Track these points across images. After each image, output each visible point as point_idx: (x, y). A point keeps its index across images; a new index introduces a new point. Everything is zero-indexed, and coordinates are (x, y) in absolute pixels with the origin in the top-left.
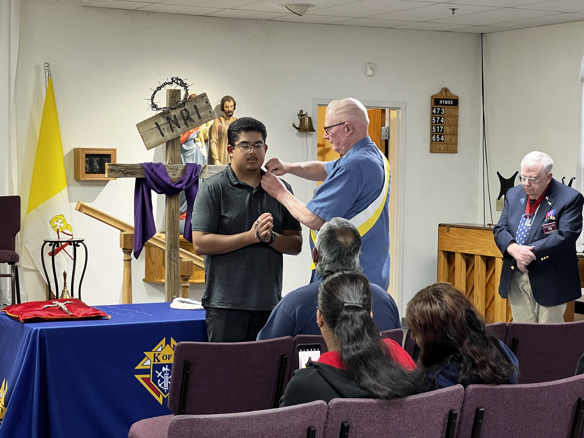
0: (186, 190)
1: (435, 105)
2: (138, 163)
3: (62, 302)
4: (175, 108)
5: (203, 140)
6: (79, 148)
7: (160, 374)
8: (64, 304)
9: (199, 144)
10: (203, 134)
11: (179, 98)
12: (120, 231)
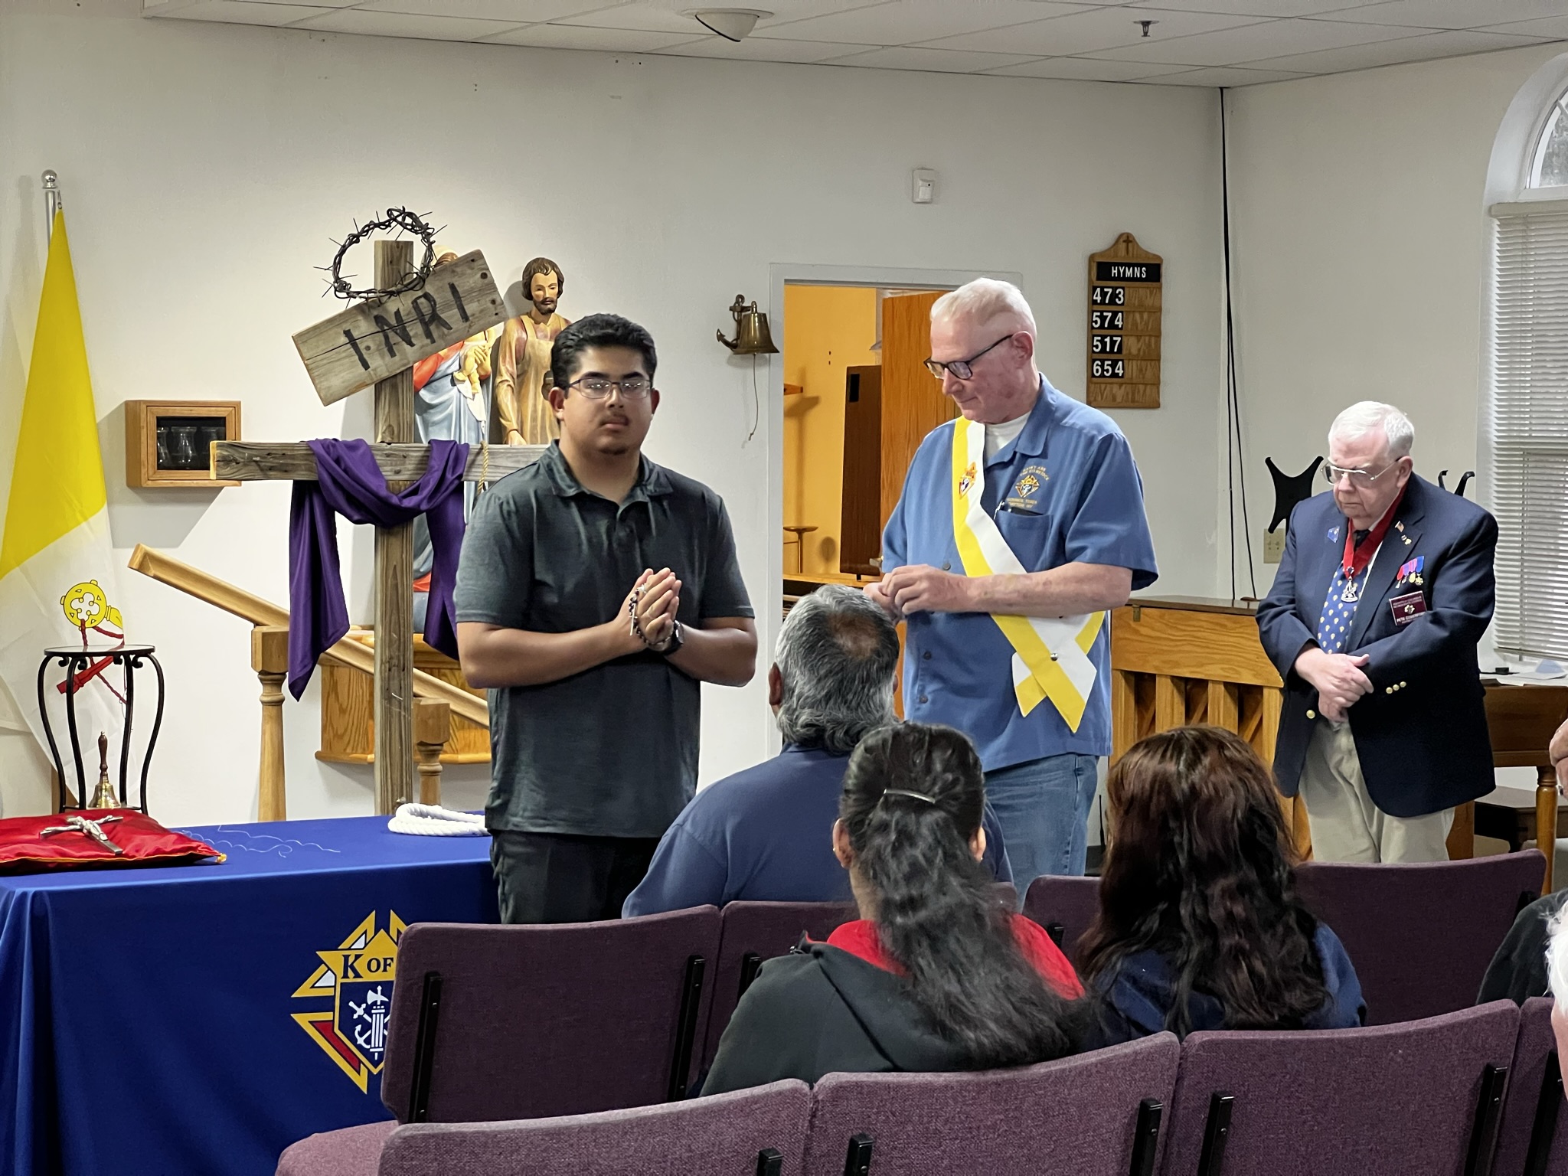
0: (428, 512)
1: (1098, 279)
2: (297, 442)
3: (93, 819)
4: (399, 293)
5: (476, 377)
6: (140, 401)
7: (360, 1011)
8: (99, 824)
9: (465, 388)
10: (476, 361)
11: (408, 265)
12: (252, 625)
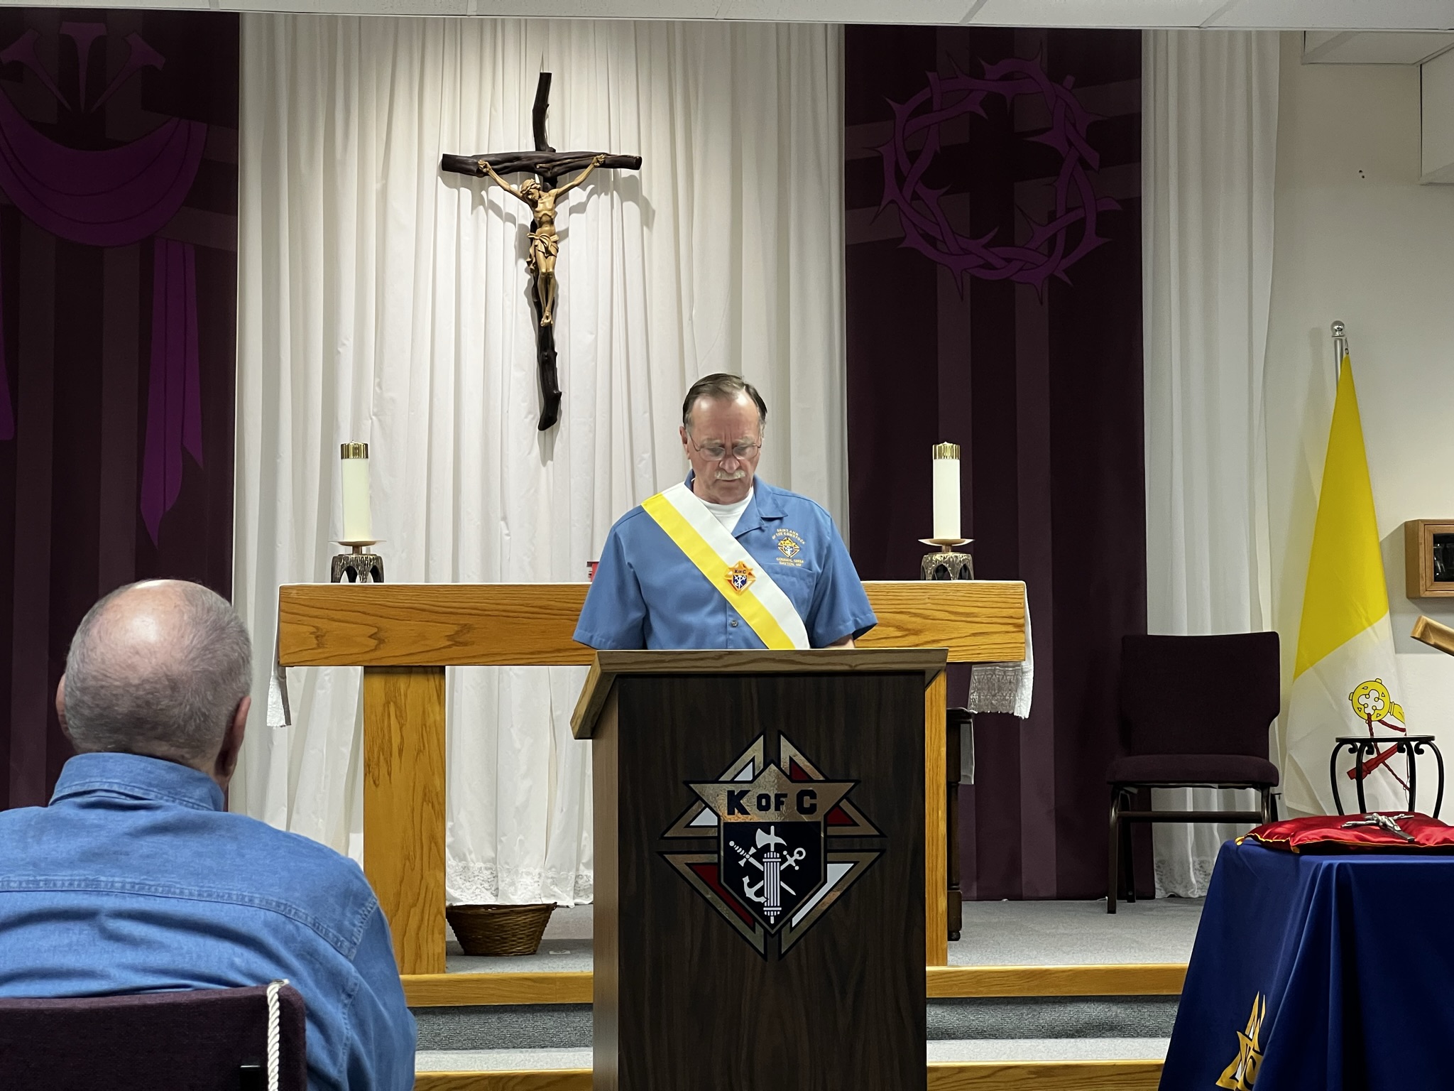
3: (1388, 816)
6: (1418, 520)
8: (1394, 820)
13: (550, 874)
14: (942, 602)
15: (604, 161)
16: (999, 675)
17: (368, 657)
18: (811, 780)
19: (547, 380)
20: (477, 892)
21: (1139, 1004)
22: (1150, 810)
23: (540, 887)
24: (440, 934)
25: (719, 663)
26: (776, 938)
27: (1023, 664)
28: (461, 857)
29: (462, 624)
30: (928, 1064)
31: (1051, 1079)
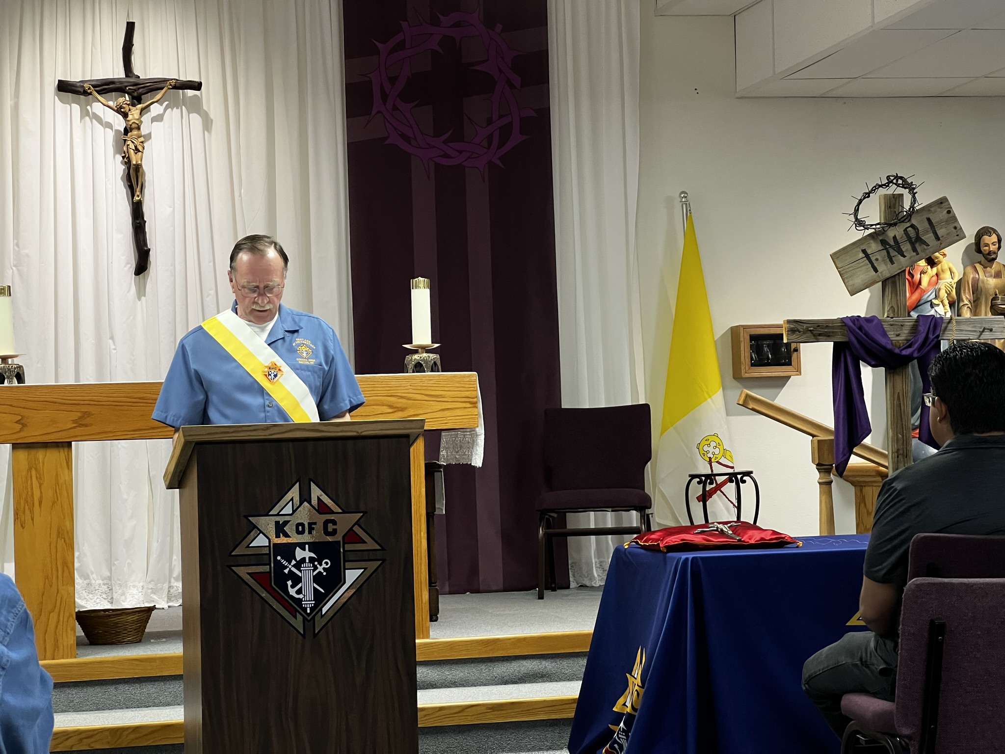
2: (836, 318)
4: (895, 224)
5: (946, 302)
6: (739, 326)
8: (728, 527)
9: (940, 309)
10: (946, 291)
11: (900, 208)
12: (811, 438)
13: (150, 586)
14: (419, 388)
15: (175, 84)
16: (460, 438)
17: (15, 436)
18: (333, 513)
19: (140, 240)
20: (98, 601)
21: (560, 659)
22: (566, 528)
23: (143, 596)
24: (71, 630)
25: (267, 432)
26: (312, 622)
27: (477, 429)
28: (86, 577)
29: (83, 412)
30: (418, 706)
31: (502, 712)
